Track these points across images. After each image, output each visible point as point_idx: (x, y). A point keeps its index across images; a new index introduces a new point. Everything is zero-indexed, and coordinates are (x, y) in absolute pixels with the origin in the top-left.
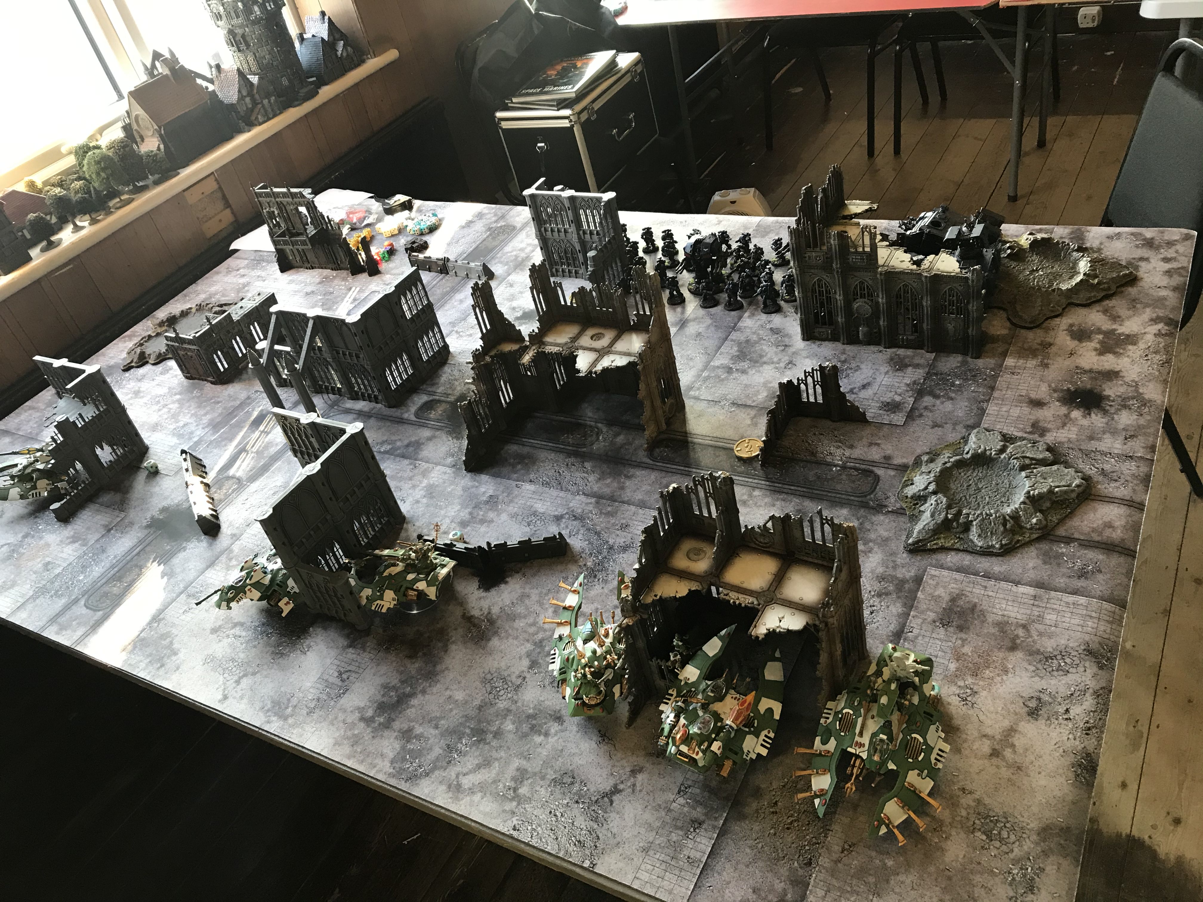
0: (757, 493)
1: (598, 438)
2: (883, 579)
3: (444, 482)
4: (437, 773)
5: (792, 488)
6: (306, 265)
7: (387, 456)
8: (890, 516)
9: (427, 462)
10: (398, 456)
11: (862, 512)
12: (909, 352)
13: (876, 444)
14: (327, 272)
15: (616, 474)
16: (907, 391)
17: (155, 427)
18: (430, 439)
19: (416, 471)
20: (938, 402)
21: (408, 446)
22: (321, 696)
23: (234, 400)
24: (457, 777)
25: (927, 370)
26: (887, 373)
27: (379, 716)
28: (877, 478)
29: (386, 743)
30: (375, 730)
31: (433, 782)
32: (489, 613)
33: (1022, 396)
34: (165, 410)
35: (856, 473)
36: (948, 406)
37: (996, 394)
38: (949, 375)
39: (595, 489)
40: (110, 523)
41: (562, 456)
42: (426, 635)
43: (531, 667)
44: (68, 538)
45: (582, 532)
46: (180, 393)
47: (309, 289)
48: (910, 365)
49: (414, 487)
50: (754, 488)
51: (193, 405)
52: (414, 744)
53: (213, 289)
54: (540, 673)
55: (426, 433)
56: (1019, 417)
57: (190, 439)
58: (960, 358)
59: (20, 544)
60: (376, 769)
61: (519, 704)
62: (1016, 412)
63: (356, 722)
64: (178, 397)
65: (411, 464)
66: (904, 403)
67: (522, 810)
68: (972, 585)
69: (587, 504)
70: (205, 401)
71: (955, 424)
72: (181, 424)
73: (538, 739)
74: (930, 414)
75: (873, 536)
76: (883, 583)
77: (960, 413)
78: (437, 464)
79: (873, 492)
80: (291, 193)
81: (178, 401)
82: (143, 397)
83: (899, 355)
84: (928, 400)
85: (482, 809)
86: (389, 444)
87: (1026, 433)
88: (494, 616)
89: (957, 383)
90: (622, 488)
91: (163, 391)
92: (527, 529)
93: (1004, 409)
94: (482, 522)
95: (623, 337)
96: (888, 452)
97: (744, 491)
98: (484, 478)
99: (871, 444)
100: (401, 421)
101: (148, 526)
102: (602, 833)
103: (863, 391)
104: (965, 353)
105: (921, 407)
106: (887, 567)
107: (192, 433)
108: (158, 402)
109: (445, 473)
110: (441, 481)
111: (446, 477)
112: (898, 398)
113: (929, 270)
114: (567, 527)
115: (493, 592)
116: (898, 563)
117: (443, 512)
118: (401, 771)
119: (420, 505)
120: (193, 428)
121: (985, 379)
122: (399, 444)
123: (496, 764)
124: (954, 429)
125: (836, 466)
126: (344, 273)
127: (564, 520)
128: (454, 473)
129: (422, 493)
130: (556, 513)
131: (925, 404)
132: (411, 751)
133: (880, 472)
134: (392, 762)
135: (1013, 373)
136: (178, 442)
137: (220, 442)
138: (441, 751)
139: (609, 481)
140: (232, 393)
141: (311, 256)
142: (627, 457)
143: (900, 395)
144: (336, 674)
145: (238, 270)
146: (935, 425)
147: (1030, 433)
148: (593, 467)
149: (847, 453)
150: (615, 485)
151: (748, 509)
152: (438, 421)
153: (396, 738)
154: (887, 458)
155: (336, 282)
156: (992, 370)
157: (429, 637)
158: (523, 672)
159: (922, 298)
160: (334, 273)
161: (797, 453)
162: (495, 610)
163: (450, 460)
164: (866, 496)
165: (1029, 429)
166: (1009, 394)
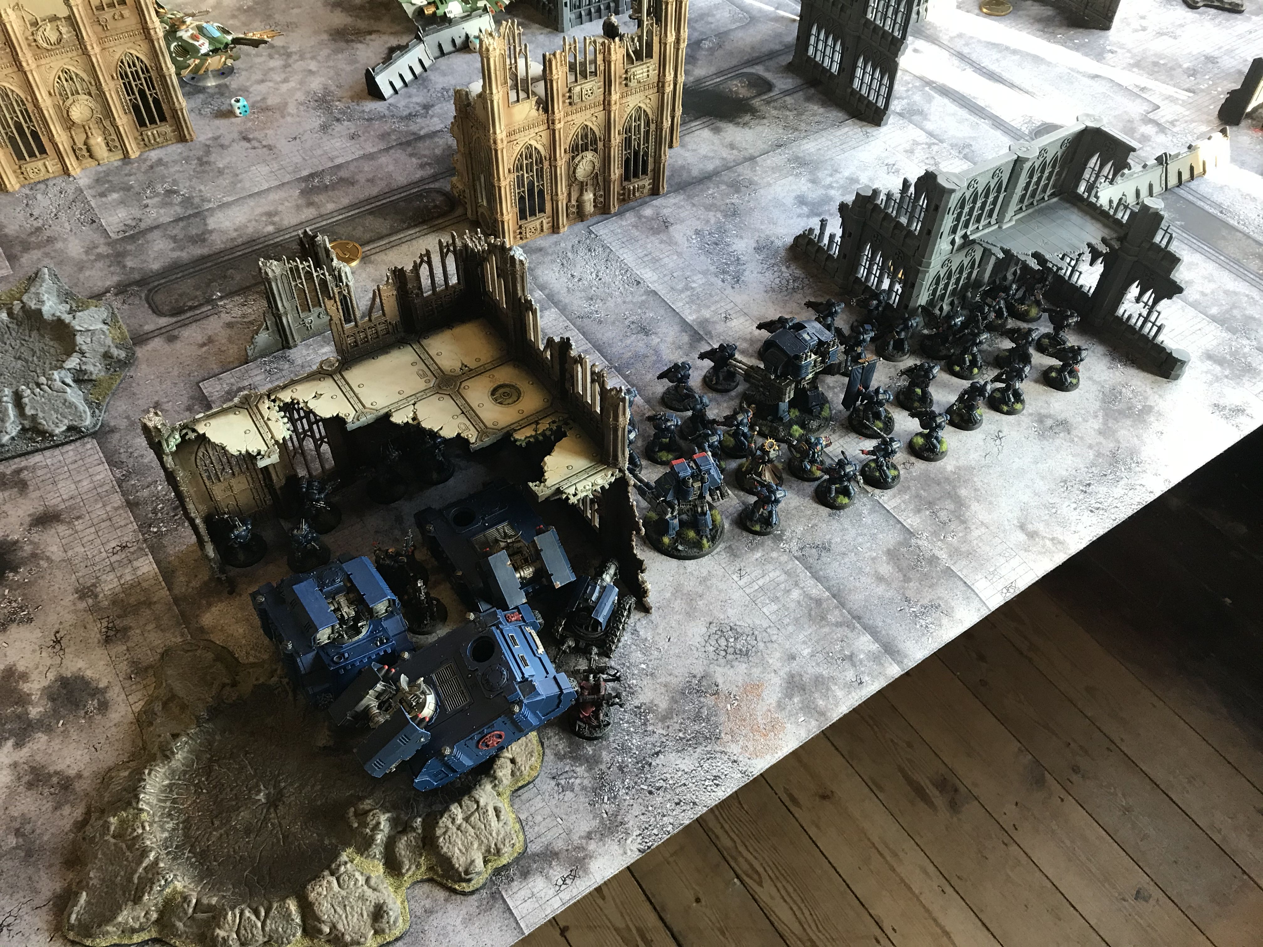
11: (137, 276)
33: (78, 518)
35: (190, 304)
37: (117, 499)
56: (55, 483)
62: (66, 489)
87: (26, 468)
93: (85, 483)
121: (155, 511)
125: (222, 298)
127: (419, 108)
135: (123, 547)
149: (226, 318)
156: (159, 535)
164: (150, 291)
165: (25, 475)
166: (99, 511)
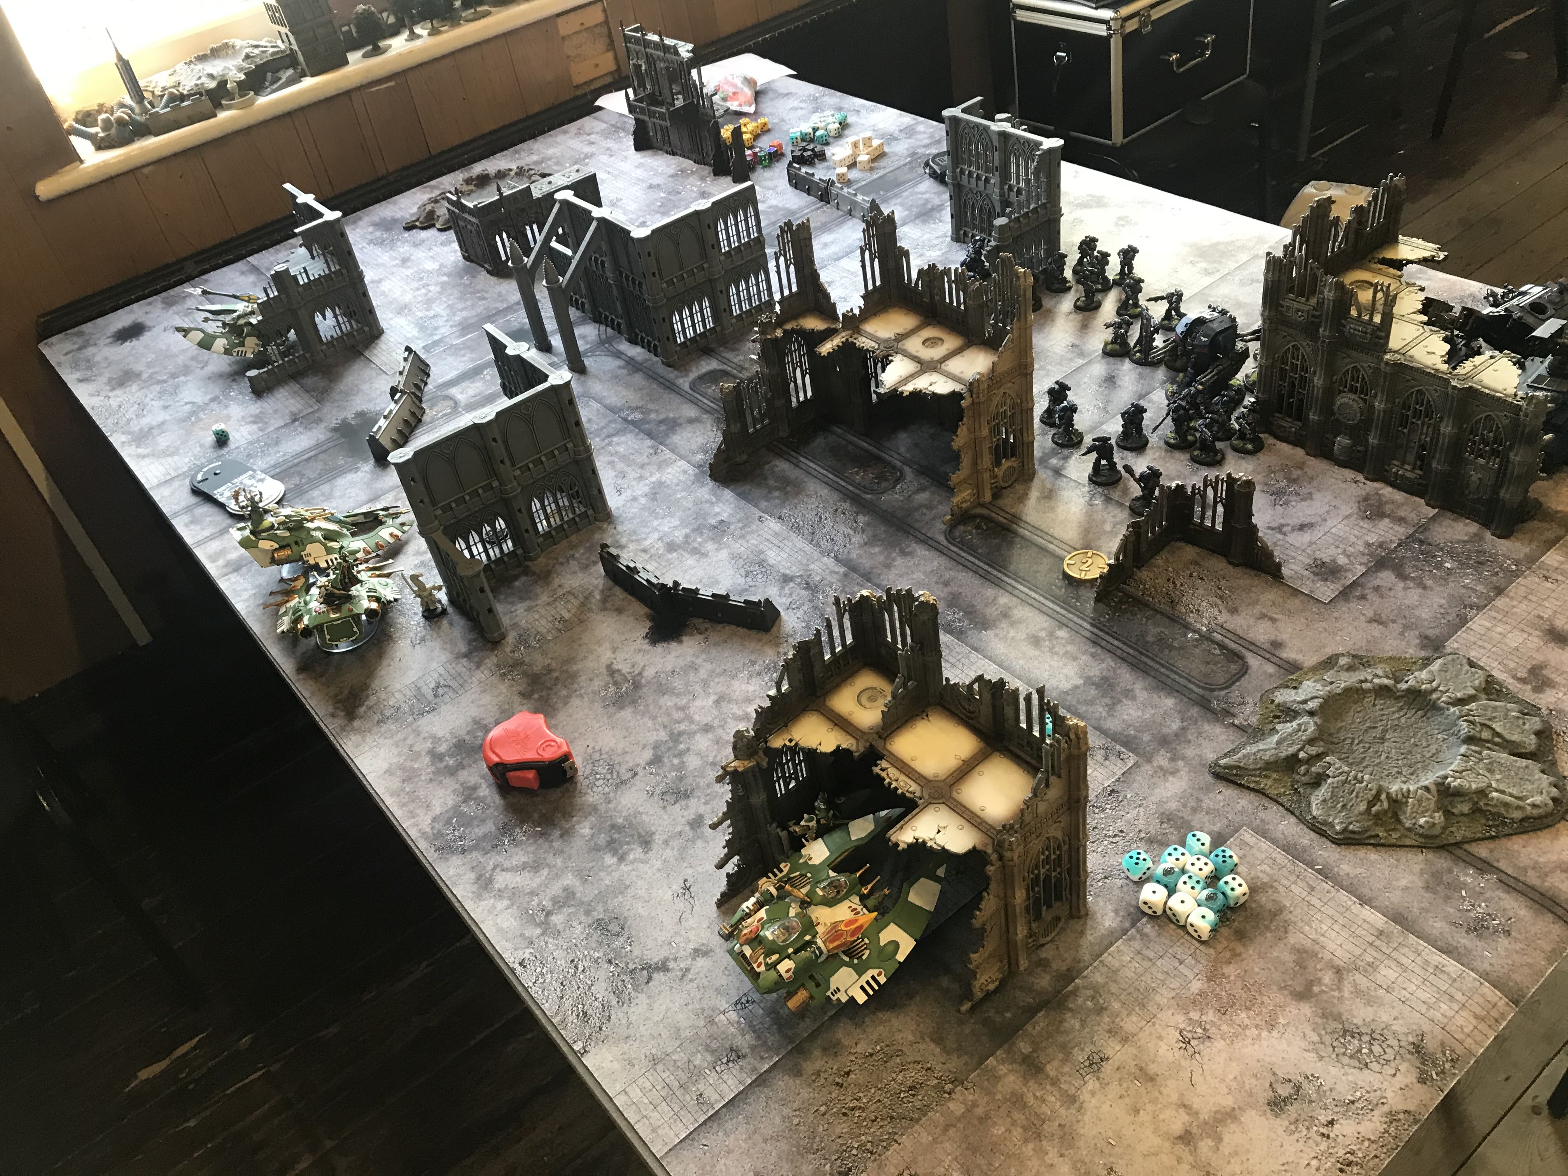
0: (1062, 633)
1: (895, 487)
2: (1169, 820)
3: (678, 485)
4: (475, 854)
5: (1116, 643)
6: (666, 148)
7: (631, 427)
8: (1231, 729)
9: (672, 451)
10: (641, 430)
11: (1195, 711)
12: (1399, 496)
13: (1273, 620)
14: (688, 164)
15: (890, 545)
16: (1363, 554)
17: (402, 309)
18: (691, 421)
19: (654, 458)
20: (1401, 585)
21: (661, 422)
22: (403, 705)
23: (502, 301)
24: (494, 869)
25: (1411, 532)
26: (1347, 517)
27: (451, 756)
28: (1245, 669)
29: (441, 792)
30: (438, 772)
31: (464, 864)
32: (640, 674)
33: (1542, 618)
34: (423, 291)
35: (1217, 652)
36: (1413, 596)
37: (1500, 602)
38: (1442, 549)
39: (854, 555)
40: (301, 411)
41: (836, 496)
42: (555, 674)
43: (650, 763)
44: (251, 416)
45: (805, 608)
46: (448, 275)
47: (656, 181)
48: (1389, 516)
49: (641, 478)
50: (1062, 625)
51: (456, 293)
52: (469, 806)
53: (550, 152)
54: (657, 774)
55: (690, 411)
56: (1517, 649)
57: (432, 335)
58: (1473, 527)
59: (203, 408)
60: (412, 821)
61: (612, 806)
62: (1515, 639)
63: (423, 753)
64: (445, 278)
65: (652, 447)
66: (1346, 571)
67: (542, 943)
68: (1293, 878)
69: (833, 572)
70: (471, 293)
71: (1406, 627)
72: (431, 313)
73: (610, 860)
74: (1377, 600)
75: (1190, 752)
76: (1164, 826)
77: (1425, 613)
78: (682, 457)
79: (1226, 688)
80: (664, 45)
81: (443, 284)
82: (409, 267)
83: (1380, 495)
84: (1386, 577)
85: (499, 921)
86: (642, 413)
87: (1514, 677)
88: (643, 681)
89: (1448, 565)
90: (888, 566)
91: (431, 266)
92: (741, 581)
93: (1499, 630)
94: (695, 551)
95: (965, 353)
96: (1284, 637)
97: (1046, 625)
98: (728, 494)
99: (1263, 616)
100: (670, 387)
101: (335, 430)
102: (617, 1014)
103: (1296, 533)
104: (1486, 523)
105: (1370, 585)
106: (1185, 806)
107: (436, 328)
108: (421, 279)
109: (685, 472)
110: (676, 481)
111: (682, 478)
112: (1342, 560)
113: (1465, 378)
114: (791, 594)
115: (660, 648)
116: (1204, 805)
117: (656, 523)
118: (439, 835)
119: (636, 505)
120: (440, 322)
121: (1497, 574)
122: (653, 416)
123: (545, 872)
124: (1402, 634)
125: (1194, 631)
126: (707, 170)
127: (792, 584)
128: (695, 475)
129: (646, 489)
130: (788, 572)
131: (1377, 582)
132: (460, 815)
133: (1253, 661)
134: (434, 820)
135: (1546, 578)
136: (417, 334)
137: (461, 349)
138: (493, 829)
139: (877, 550)
140: (504, 292)
141: (674, 137)
142: (917, 525)
143: (1348, 556)
144: (433, 685)
145: (589, 134)
146: (1376, 620)
147: (1519, 680)
148: (868, 524)
149: (1223, 617)
150: (881, 558)
151: (1037, 653)
152: (713, 399)
153: (454, 791)
154: (1277, 645)
155: (691, 179)
156: (1517, 563)
157: (557, 678)
158: (638, 765)
159: (1441, 418)
160: (695, 167)
161: (1149, 595)
162: (649, 673)
163: (700, 457)
164: (1213, 690)
165: (1522, 674)
166: (1522, 608)
